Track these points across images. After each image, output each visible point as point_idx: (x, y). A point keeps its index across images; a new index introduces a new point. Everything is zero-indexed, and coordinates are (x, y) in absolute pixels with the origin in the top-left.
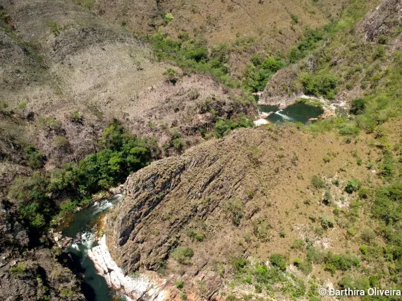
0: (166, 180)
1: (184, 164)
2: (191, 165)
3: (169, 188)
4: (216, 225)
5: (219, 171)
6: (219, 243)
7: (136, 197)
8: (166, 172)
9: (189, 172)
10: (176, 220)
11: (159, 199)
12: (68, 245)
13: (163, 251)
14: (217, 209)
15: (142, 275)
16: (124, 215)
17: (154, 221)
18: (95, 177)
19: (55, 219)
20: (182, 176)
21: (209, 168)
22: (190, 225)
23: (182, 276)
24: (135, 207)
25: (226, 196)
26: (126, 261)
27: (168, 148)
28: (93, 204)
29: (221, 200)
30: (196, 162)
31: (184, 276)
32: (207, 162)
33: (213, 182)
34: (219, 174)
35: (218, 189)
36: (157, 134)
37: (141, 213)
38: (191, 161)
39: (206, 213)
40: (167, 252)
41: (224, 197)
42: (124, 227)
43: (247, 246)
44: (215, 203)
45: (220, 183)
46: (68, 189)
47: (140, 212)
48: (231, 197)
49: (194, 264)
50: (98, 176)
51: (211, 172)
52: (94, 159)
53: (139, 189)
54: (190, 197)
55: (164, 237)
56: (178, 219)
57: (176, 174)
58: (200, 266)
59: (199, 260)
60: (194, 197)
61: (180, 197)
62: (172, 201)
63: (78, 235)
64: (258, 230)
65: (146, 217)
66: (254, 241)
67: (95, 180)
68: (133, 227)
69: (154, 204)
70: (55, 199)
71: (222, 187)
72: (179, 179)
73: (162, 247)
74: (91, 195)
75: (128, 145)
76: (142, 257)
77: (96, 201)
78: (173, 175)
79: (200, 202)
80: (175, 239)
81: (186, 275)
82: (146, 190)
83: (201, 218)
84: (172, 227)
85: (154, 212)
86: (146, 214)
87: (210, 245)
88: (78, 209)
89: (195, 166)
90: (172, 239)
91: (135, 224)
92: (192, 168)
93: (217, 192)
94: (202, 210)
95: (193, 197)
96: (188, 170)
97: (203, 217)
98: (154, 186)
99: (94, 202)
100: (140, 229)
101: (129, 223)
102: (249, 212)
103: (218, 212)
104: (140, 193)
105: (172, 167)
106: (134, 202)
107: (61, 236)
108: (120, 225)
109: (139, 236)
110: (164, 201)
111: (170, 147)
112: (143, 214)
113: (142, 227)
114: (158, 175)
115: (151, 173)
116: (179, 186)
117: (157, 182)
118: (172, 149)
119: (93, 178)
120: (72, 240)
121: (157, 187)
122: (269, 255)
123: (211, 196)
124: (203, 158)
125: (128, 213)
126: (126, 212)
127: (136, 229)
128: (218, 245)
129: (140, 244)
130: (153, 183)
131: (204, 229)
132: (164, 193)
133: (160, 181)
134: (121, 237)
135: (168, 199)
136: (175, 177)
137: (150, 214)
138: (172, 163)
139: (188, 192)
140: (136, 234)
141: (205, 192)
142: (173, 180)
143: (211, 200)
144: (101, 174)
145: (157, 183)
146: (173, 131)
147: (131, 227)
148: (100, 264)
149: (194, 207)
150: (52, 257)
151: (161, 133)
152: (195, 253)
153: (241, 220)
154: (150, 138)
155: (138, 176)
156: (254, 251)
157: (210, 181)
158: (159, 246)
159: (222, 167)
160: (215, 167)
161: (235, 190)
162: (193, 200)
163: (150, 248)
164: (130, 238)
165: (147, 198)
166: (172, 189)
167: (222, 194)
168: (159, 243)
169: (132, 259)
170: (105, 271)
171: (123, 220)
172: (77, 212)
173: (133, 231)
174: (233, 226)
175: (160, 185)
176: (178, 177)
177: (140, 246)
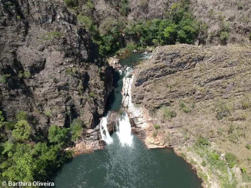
0: (183, 61)
1: (204, 56)
2: (210, 59)
3: (183, 68)
4: (203, 110)
5: (229, 76)
6: (197, 121)
7: (156, 63)
8: (186, 56)
9: (204, 64)
10: (176, 91)
11: (171, 71)
12: (118, 69)
13: (157, 103)
14: (211, 100)
15: (141, 108)
16: (143, 71)
17: (162, 84)
18: (153, 35)
19: (120, 51)
20: (197, 64)
21: (223, 69)
22: (184, 99)
23: (162, 123)
24: (152, 69)
25: (224, 96)
26: (135, 96)
27: (214, 36)
28: (144, 52)
29: (218, 96)
30: (214, 59)
31: (163, 124)
32: (224, 63)
33: (220, 81)
34: (229, 77)
35: (221, 88)
36: (212, 21)
37: (155, 75)
38: (210, 57)
39: (200, 98)
40: (160, 105)
41: (221, 96)
42: (140, 77)
43: (216, 136)
44: (212, 96)
45: (226, 84)
46: (135, 36)
47: (154, 73)
48: (227, 98)
49: (172, 122)
50: (155, 36)
51: (222, 73)
52: (158, 23)
53: (160, 58)
54: (195, 82)
55: (162, 96)
56: (177, 91)
57: (193, 61)
58: (175, 126)
59: (177, 122)
60: (198, 84)
61: (187, 78)
62: (180, 77)
63: (125, 66)
64: (233, 132)
65: (157, 79)
66: (224, 136)
67: (151, 37)
68: (147, 80)
69: (166, 73)
70: (125, 38)
71: (225, 88)
72: (194, 65)
73: (158, 101)
74: (146, 46)
75: (185, 22)
76: (144, 99)
77: (147, 51)
78: (190, 60)
79: (200, 88)
80: (169, 102)
81: (164, 124)
82: (164, 61)
83: (195, 99)
84: (171, 93)
85: (163, 78)
86: (157, 77)
87: (191, 118)
88: (135, 51)
89: (212, 62)
90: (167, 100)
91: (149, 79)
92: (208, 63)
93: (218, 90)
94: (198, 95)
95: (196, 83)
96: (205, 62)
97: (197, 99)
98: (172, 61)
99: (145, 51)
100: (150, 83)
101: (145, 77)
102: (235, 117)
103: (210, 102)
104: (159, 62)
105: (192, 54)
106: (153, 66)
107: (118, 62)
108: (138, 75)
109: (147, 87)
110: (174, 75)
111: (216, 36)
112: (156, 76)
113: (151, 83)
114: (178, 56)
115: (174, 51)
116: (191, 70)
117: (175, 59)
118: (217, 38)
119: (151, 36)
120: (121, 67)
121: (173, 63)
122: (228, 151)
123: (211, 90)
124: (222, 59)
125: (146, 70)
126: (145, 69)
127: (147, 82)
128: (196, 122)
129: (146, 92)
130: (172, 59)
131: (193, 107)
132: (178, 69)
133: (178, 60)
134: (136, 82)
135: (178, 75)
136: (191, 62)
137: (160, 78)
138: (195, 51)
139: (195, 78)
140: (146, 85)
141: (208, 84)
142: (188, 64)
143: (210, 92)
144: (157, 35)
145: (175, 61)
146: (226, 24)
147: (145, 80)
148: (125, 89)
149: (194, 90)
150: (97, 72)
151: (216, 22)
152: (177, 117)
153: (224, 118)
154: (204, 23)
155: (163, 49)
156: (219, 141)
157: (217, 79)
158: (157, 99)
159: (235, 74)
160: (229, 71)
161: (235, 96)
162: (196, 85)
163: (151, 97)
164: (142, 85)
165: (163, 67)
166: (185, 70)
167: (222, 92)
168: (157, 98)
169: (138, 97)
170: (125, 94)
171: (141, 73)
172: (134, 52)
173: (145, 82)
174: (215, 118)
175: (176, 62)
176: (194, 63)
177: (146, 93)
